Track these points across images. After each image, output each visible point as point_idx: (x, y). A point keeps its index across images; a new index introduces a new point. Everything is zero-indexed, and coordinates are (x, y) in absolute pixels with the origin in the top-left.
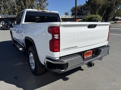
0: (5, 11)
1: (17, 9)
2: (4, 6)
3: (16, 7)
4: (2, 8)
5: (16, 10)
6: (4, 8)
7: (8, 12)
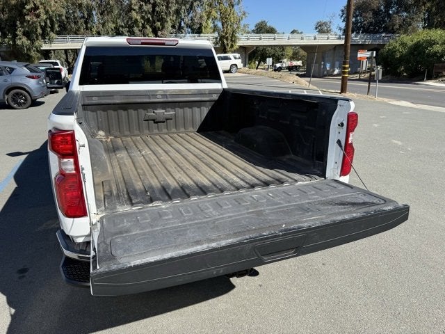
0: (103, 25)
1: (138, 18)
2: (100, 6)
3: (136, 8)
4: (94, 13)
5: (136, 20)
6: (101, 14)
7: (113, 26)
